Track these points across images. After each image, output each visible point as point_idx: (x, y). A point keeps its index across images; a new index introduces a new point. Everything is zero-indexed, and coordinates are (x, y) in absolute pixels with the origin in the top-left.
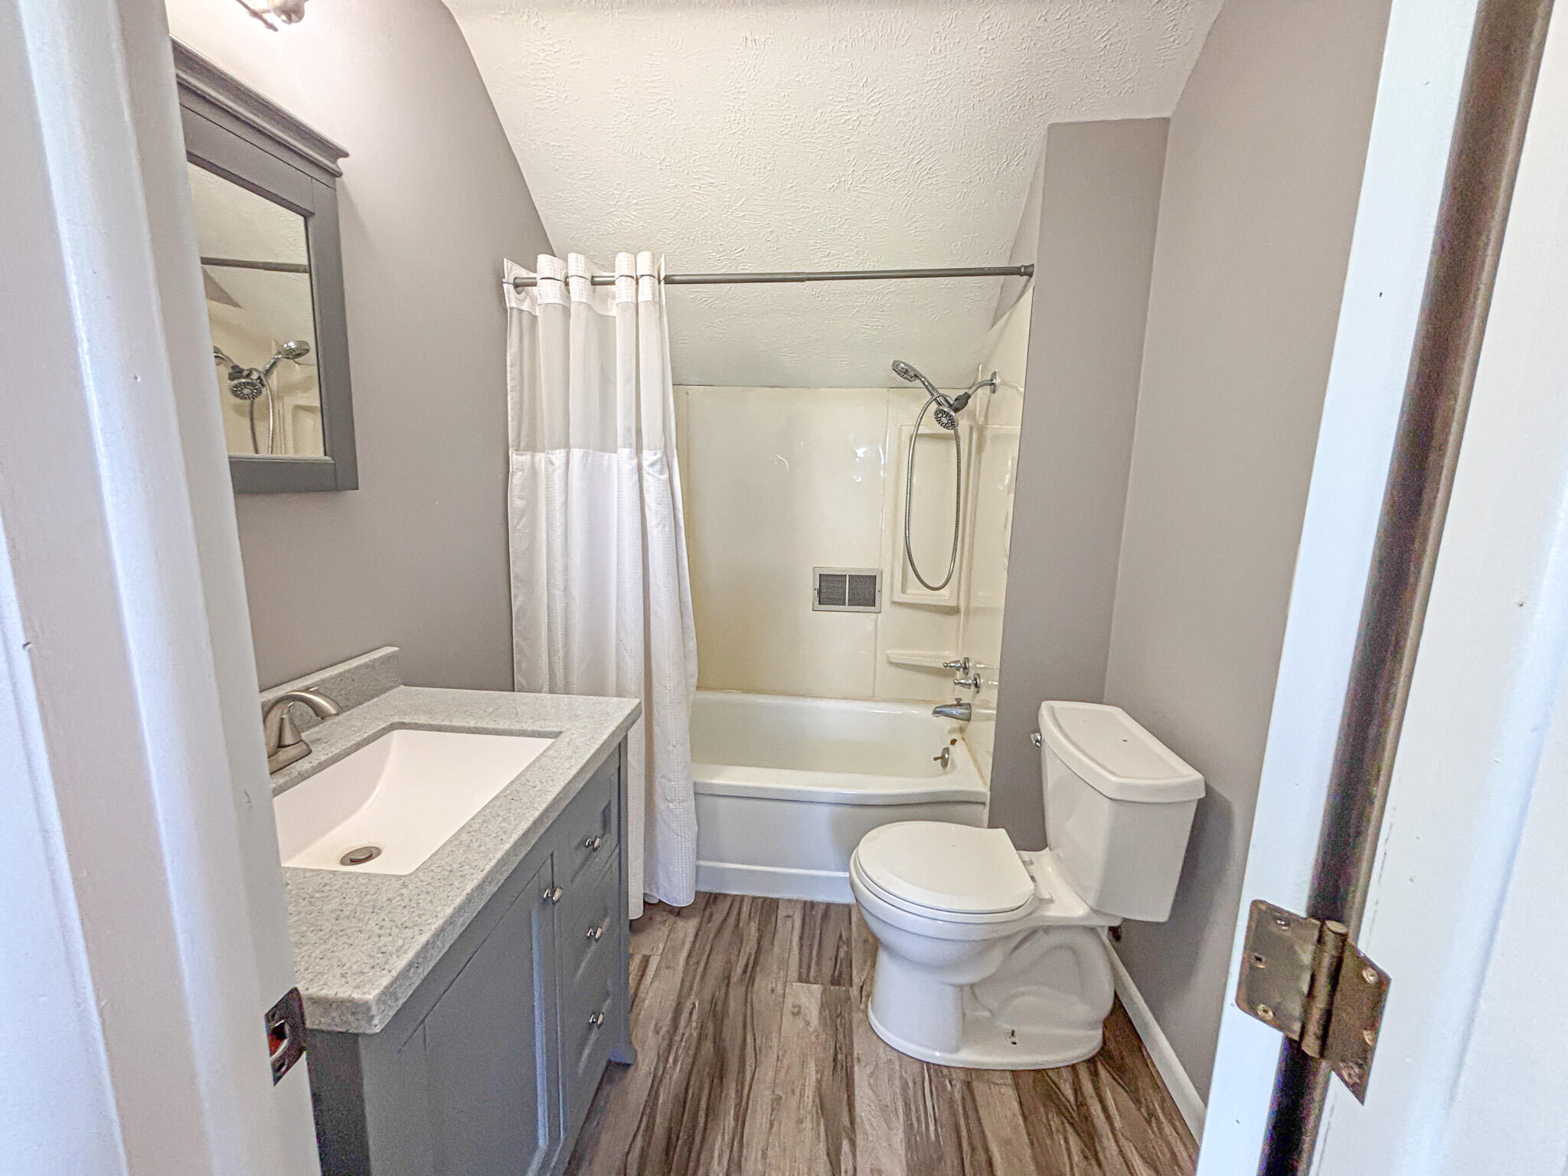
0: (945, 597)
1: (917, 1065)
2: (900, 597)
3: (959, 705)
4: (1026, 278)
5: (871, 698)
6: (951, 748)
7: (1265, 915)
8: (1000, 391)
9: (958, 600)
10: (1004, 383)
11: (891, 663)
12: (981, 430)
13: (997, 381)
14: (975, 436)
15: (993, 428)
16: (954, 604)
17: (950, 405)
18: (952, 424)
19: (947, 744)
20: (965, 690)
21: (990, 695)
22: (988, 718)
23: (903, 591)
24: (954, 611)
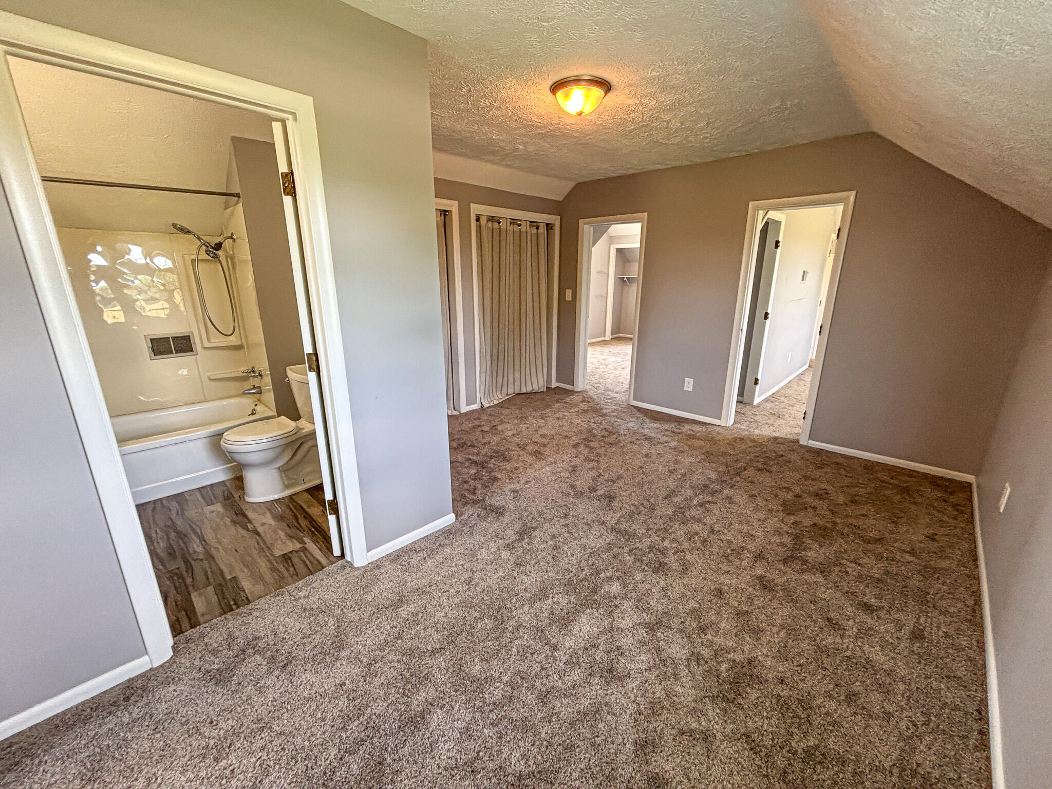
0: (233, 340)
1: (271, 503)
2: (207, 345)
3: (254, 388)
4: (237, 198)
5: (205, 401)
6: (256, 408)
7: (309, 355)
8: (237, 241)
9: (241, 340)
10: (239, 238)
11: (211, 380)
12: (232, 259)
13: (235, 237)
14: (229, 261)
15: (238, 257)
16: (239, 343)
17: (213, 248)
18: (216, 257)
19: (253, 407)
20: (255, 379)
21: (268, 379)
22: (269, 391)
23: (209, 340)
24: (239, 348)
